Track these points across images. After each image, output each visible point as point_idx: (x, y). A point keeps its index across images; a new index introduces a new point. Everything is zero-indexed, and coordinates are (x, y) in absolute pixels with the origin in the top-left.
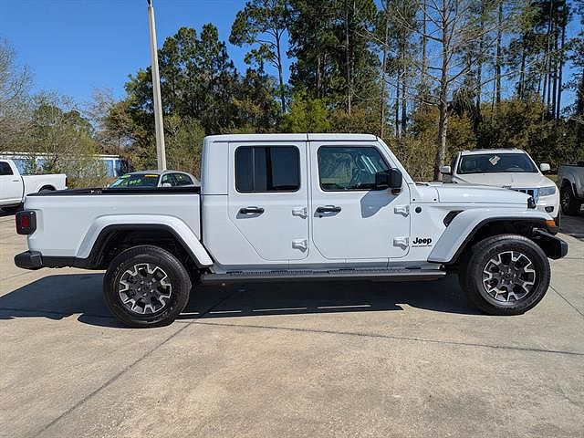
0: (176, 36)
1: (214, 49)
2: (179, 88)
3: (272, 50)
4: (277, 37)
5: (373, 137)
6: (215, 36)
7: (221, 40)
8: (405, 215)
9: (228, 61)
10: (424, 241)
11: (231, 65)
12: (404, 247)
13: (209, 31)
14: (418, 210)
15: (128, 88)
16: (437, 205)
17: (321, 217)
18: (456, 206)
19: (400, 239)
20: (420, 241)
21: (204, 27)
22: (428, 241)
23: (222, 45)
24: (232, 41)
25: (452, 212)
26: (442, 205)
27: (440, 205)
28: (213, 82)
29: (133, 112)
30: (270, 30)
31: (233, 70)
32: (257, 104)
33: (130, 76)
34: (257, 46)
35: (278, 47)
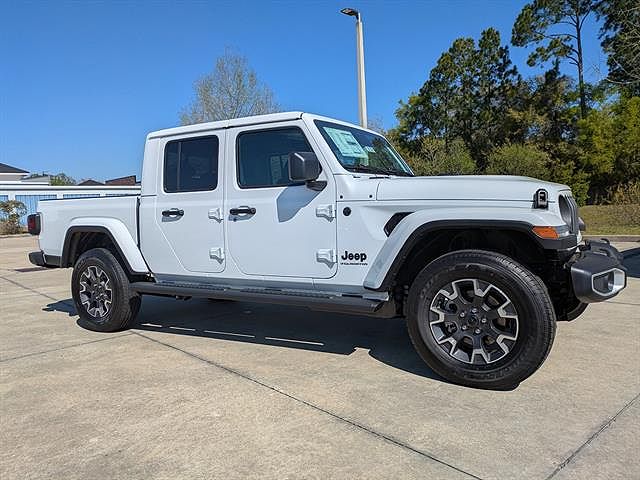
0: (451, 50)
1: (493, 58)
2: (451, 107)
3: (568, 44)
4: (577, 26)
5: (297, 114)
6: (496, 42)
7: (502, 45)
8: (330, 219)
9: (510, 68)
10: (357, 257)
11: (514, 72)
12: (330, 264)
13: (490, 37)
14: (347, 212)
15: (399, 114)
16: (372, 203)
17: (235, 220)
18: (402, 206)
19: (323, 252)
20: (351, 257)
21: (484, 33)
22: (363, 257)
23: (504, 52)
24: (515, 42)
25: (397, 215)
26: (380, 204)
27: (376, 203)
28: (491, 95)
29: (401, 140)
30: (567, 19)
31: (516, 77)
32: (541, 114)
33: (400, 102)
34: (545, 43)
35: (579, 39)
